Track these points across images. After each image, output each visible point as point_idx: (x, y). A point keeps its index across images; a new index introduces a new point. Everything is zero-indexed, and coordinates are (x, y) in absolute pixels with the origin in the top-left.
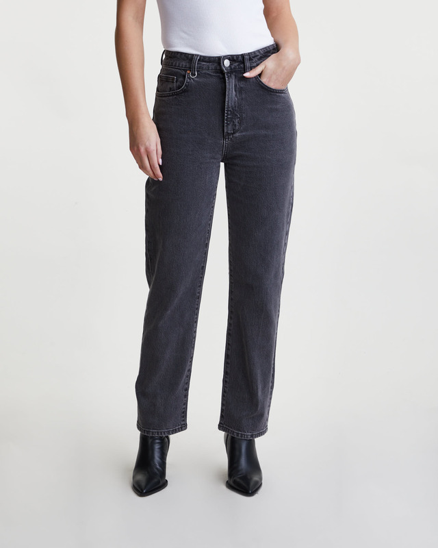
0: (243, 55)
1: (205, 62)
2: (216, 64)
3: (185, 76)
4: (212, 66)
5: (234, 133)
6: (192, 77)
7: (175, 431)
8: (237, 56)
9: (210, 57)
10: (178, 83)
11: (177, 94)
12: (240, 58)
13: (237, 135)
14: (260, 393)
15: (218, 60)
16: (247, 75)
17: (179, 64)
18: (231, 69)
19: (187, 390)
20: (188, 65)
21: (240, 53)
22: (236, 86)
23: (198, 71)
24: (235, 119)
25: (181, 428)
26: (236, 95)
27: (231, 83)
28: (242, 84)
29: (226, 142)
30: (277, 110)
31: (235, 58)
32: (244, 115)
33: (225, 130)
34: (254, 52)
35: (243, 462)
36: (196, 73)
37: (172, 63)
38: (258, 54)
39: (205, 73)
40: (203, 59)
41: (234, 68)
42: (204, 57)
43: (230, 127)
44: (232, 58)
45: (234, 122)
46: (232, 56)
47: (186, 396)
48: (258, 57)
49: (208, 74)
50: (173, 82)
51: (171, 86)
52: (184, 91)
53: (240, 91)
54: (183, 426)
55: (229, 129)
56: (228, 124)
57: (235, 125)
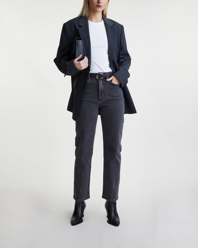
5: (102, 99)
7: (86, 199)
13: (103, 99)
14: (114, 186)
16: (107, 80)
19: (89, 185)
22: (102, 83)
24: (103, 94)
28: (105, 83)
29: (100, 102)
30: (117, 91)
32: (105, 93)
33: (99, 98)
35: (113, 214)
43: (101, 97)
47: (89, 187)
49: (93, 79)
53: (104, 85)
54: (89, 197)
55: (101, 98)
56: (100, 96)
57: (103, 96)
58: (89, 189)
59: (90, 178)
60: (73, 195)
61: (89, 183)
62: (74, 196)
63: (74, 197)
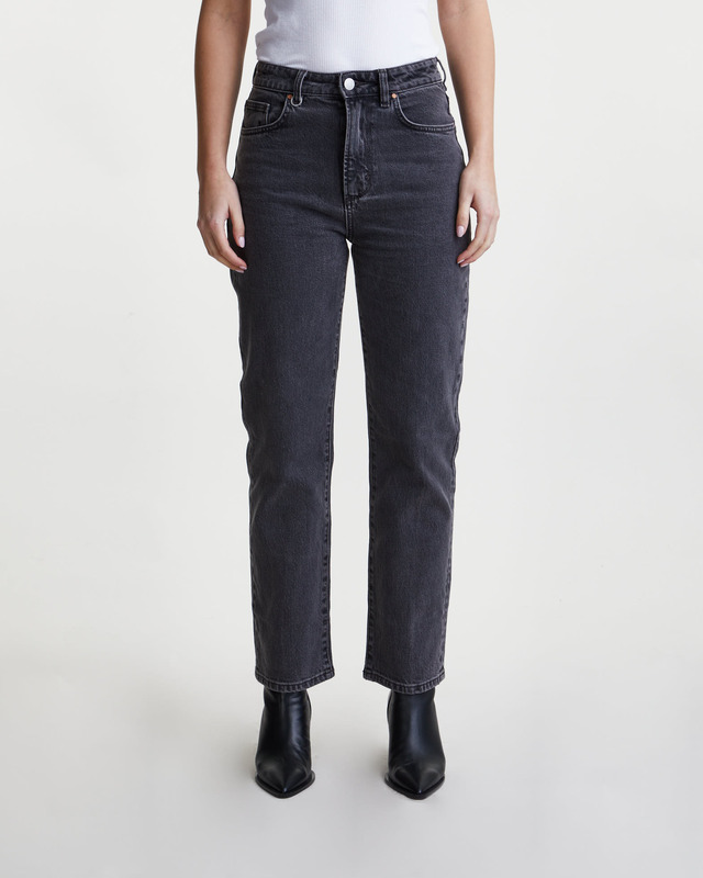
0: (376, 73)
1: (316, 81)
2: (331, 86)
3: (283, 103)
4: (326, 88)
5: (360, 196)
6: (295, 106)
7: (315, 682)
8: (367, 73)
9: (322, 75)
10: (272, 114)
11: (270, 130)
12: (372, 77)
13: (364, 198)
15: (335, 80)
17: (276, 84)
18: (356, 94)
19: (326, 611)
20: (289, 87)
21: (373, 69)
22: (362, 120)
23: (304, 97)
24: (361, 174)
25: (325, 675)
26: (362, 136)
27: (355, 116)
28: (373, 119)
29: (349, 211)
30: (429, 159)
31: (363, 76)
32: (375, 168)
33: (346, 191)
34: (398, 68)
36: (301, 99)
37: (266, 82)
38: (404, 71)
39: (315, 100)
40: (314, 77)
41: (361, 93)
42: (315, 74)
43: (352, 185)
44: (359, 77)
45: (358, 178)
46: (359, 73)
47: (327, 621)
48: (405, 76)
49: (320, 101)
50: (264, 112)
51: (260, 119)
52: (281, 126)
53: (368, 127)
54: (327, 672)
55: (350, 189)
56: (349, 182)
57: (361, 184)
58: (327, 634)
59: (327, 579)
60: (254, 664)
61: (326, 600)
62: (257, 669)
63: (260, 675)
